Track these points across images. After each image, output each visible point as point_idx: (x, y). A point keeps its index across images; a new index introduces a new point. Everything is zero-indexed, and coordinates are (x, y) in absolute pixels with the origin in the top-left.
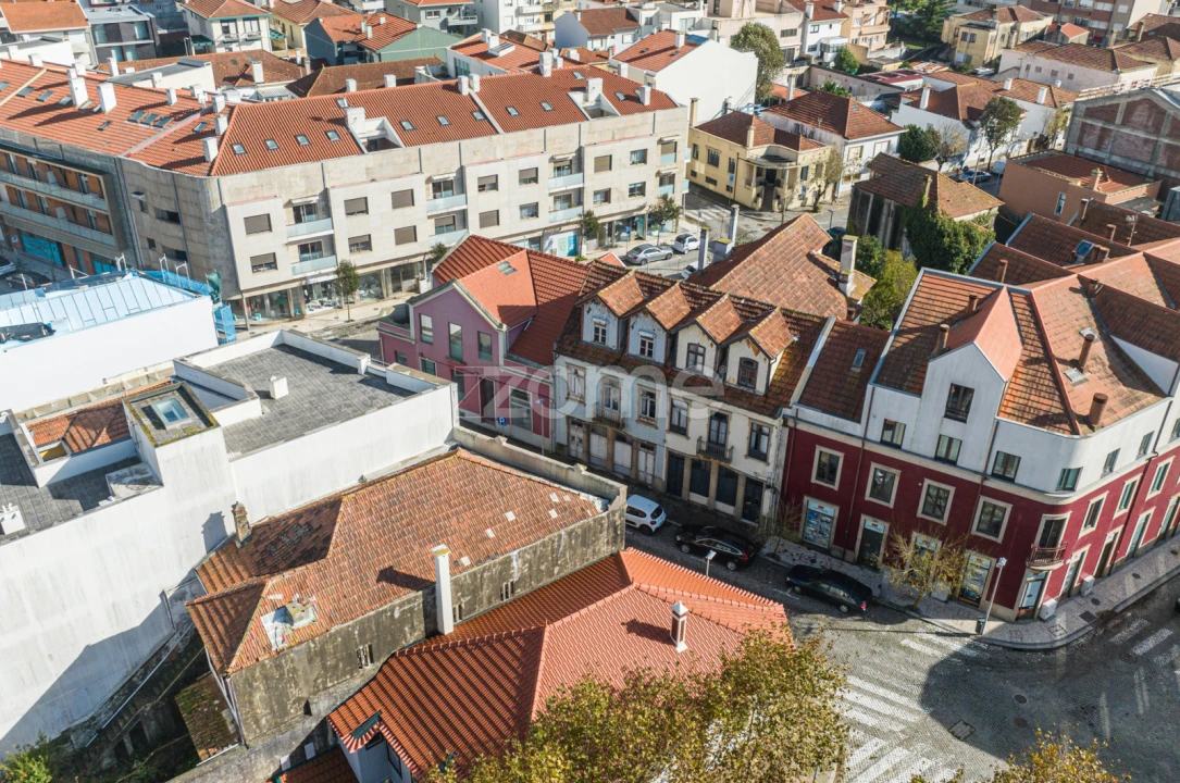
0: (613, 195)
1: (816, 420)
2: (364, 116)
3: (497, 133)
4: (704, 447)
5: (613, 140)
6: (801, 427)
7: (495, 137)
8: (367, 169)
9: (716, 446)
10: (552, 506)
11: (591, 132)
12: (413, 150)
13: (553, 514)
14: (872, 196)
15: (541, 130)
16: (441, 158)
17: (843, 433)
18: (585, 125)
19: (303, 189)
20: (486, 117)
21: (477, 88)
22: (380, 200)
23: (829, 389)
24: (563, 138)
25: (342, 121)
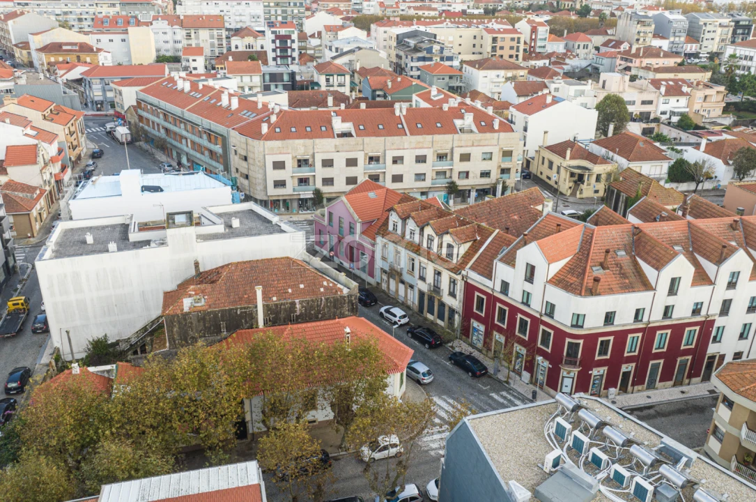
0: (471, 175)
1: (476, 278)
2: (340, 120)
3: (406, 135)
4: (432, 289)
5: (473, 146)
6: (469, 281)
7: (404, 137)
8: (336, 146)
9: (436, 289)
10: (322, 286)
11: (460, 140)
12: (360, 139)
13: (322, 290)
14: (616, 190)
15: (431, 136)
16: (374, 144)
17: (484, 285)
18: (456, 136)
19: (303, 152)
20: (403, 127)
21: (404, 112)
22: (340, 161)
23: (485, 263)
24: (443, 142)
25: (330, 122)
